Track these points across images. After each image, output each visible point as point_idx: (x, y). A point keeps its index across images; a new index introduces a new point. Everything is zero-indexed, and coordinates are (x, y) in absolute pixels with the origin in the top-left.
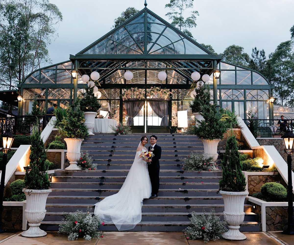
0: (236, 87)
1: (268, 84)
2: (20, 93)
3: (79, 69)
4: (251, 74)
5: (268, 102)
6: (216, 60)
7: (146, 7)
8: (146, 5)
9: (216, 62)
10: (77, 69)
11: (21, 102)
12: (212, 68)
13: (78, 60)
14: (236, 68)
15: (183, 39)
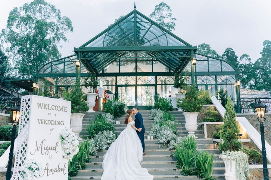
0: (209, 74)
1: (235, 71)
2: (35, 81)
3: (82, 59)
4: (220, 63)
5: (236, 85)
6: (193, 50)
7: (135, 9)
8: (135, 7)
9: (193, 52)
10: (80, 59)
11: (36, 88)
12: (190, 57)
13: (81, 52)
14: (208, 59)
15: (166, 33)
